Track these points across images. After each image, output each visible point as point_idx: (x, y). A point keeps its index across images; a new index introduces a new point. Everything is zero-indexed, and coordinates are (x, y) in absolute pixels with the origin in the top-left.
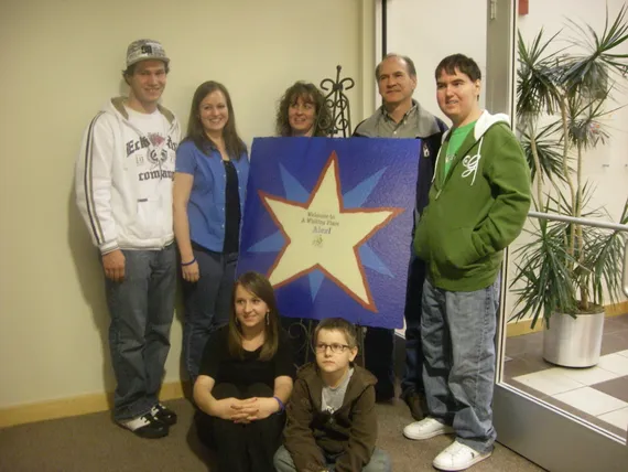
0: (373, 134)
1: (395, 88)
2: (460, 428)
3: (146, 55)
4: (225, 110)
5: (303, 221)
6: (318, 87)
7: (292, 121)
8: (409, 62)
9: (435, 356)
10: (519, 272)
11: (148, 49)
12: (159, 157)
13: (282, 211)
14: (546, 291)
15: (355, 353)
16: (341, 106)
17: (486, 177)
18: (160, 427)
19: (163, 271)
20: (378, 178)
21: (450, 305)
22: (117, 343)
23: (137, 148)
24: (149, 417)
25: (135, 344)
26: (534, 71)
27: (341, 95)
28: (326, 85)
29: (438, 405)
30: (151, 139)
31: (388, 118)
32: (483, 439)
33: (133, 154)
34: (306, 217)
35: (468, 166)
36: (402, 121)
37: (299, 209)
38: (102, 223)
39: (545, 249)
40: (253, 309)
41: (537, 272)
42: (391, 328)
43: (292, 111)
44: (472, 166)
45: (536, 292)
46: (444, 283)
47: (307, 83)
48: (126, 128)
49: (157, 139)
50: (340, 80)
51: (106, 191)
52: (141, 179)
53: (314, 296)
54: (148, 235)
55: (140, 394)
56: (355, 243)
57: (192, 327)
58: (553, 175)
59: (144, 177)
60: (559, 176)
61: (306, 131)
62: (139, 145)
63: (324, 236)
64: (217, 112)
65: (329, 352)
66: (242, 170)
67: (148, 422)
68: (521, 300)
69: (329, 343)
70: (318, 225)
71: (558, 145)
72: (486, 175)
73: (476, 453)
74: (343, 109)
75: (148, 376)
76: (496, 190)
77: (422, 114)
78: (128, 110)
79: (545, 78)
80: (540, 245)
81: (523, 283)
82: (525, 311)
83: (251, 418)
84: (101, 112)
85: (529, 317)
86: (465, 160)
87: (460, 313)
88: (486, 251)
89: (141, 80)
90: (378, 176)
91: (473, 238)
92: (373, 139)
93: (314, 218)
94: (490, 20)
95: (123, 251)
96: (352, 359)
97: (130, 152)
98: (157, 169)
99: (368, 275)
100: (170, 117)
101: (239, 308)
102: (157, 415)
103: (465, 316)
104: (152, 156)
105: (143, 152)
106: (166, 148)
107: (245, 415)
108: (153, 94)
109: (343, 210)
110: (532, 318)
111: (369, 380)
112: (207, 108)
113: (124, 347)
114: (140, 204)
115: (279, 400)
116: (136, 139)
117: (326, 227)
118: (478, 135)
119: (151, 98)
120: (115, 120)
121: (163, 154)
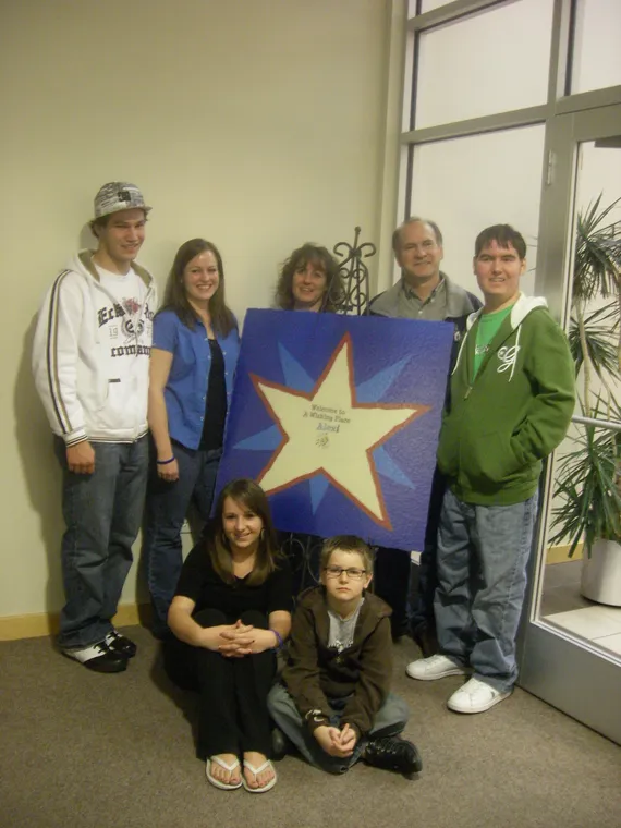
0: (392, 314)
1: (426, 259)
2: (480, 663)
3: (124, 204)
4: (216, 274)
5: (306, 414)
6: (331, 251)
7: (297, 292)
8: (434, 226)
9: (453, 582)
10: (558, 487)
11: (126, 196)
12: (136, 328)
13: (281, 402)
14: (591, 512)
15: (371, 578)
16: (358, 277)
17: (526, 371)
18: (117, 658)
19: (134, 469)
20: (402, 367)
21: (482, 521)
22: (73, 554)
23: (112, 318)
24: (103, 646)
25: (95, 557)
26: (588, 243)
27: (359, 262)
28: (340, 249)
29: (451, 640)
30: (126, 306)
31: (411, 295)
32: (503, 676)
33: (105, 325)
34: (310, 410)
35: (505, 359)
36: (429, 299)
37: (302, 401)
38: (68, 407)
39: (590, 461)
40: (246, 526)
41: (579, 488)
42: (408, 550)
43: (298, 278)
44: (510, 359)
45: (578, 512)
46: (475, 497)
47: (318, 246)
48: (98, 293)
49: (133, 306)
50: (358, 245)
51: (72, 369)
52: (113, 355)
53: (314, 509)
54: (120, 425)
55: (93, 620)
56: (369, 445)
57: (156, 537)
58: (603, 370)
59: (118, 352)
60: (611, 372)
61: (312, 304)
62: (114, 313)
63: (331, 435)
64: (208, 277)
65: (345, 577)
66: (230, 352)
67: (103, 653)
68: (557, 521)
69: (345, 568)
70: (323, 421)
71: (611, 332)
72: (527, 369)
73: (496, 693)
74: (359, 282)
75: (105, 596)
76: (536, 388)
77: (452, 289)
78: (99, 270)
79: (602, 252)
80: (585, 456)
81: (561, 501)
82: (562, 534)
83: (244, 651)
84: (67, 271)
85: (566, 542)
86: (500, 352)
87: (495, 530)
88: (527, 458)
89: (118, 234)
90: (400, 366)
91: (512, 444)
92: (393, 320)
93: (319, 413)
94: (546, 186)
95: (91, 443)
96: (366, 587)
97: (102, 322)
98: (133, 343)
99: (383, 483)
100: (147, 279)
101: (229, 525)
102: (113, 644)
103: (500, 533)
104: (128, 327)
105: (117, 322)
106: (143, 318)
107: (235, 646)
108: (131, 252)
109: (355, 404)
110: (571, 543)
111: (383, 610)
112: (194, 271)
113: (81, 561)
114: (112, 384)
115: (277, 634)
116: (110, 306)
117: (334, 424)
118: (515, 322)
119: (127, 256)
120: (85, 283)
121: (140, 325)
